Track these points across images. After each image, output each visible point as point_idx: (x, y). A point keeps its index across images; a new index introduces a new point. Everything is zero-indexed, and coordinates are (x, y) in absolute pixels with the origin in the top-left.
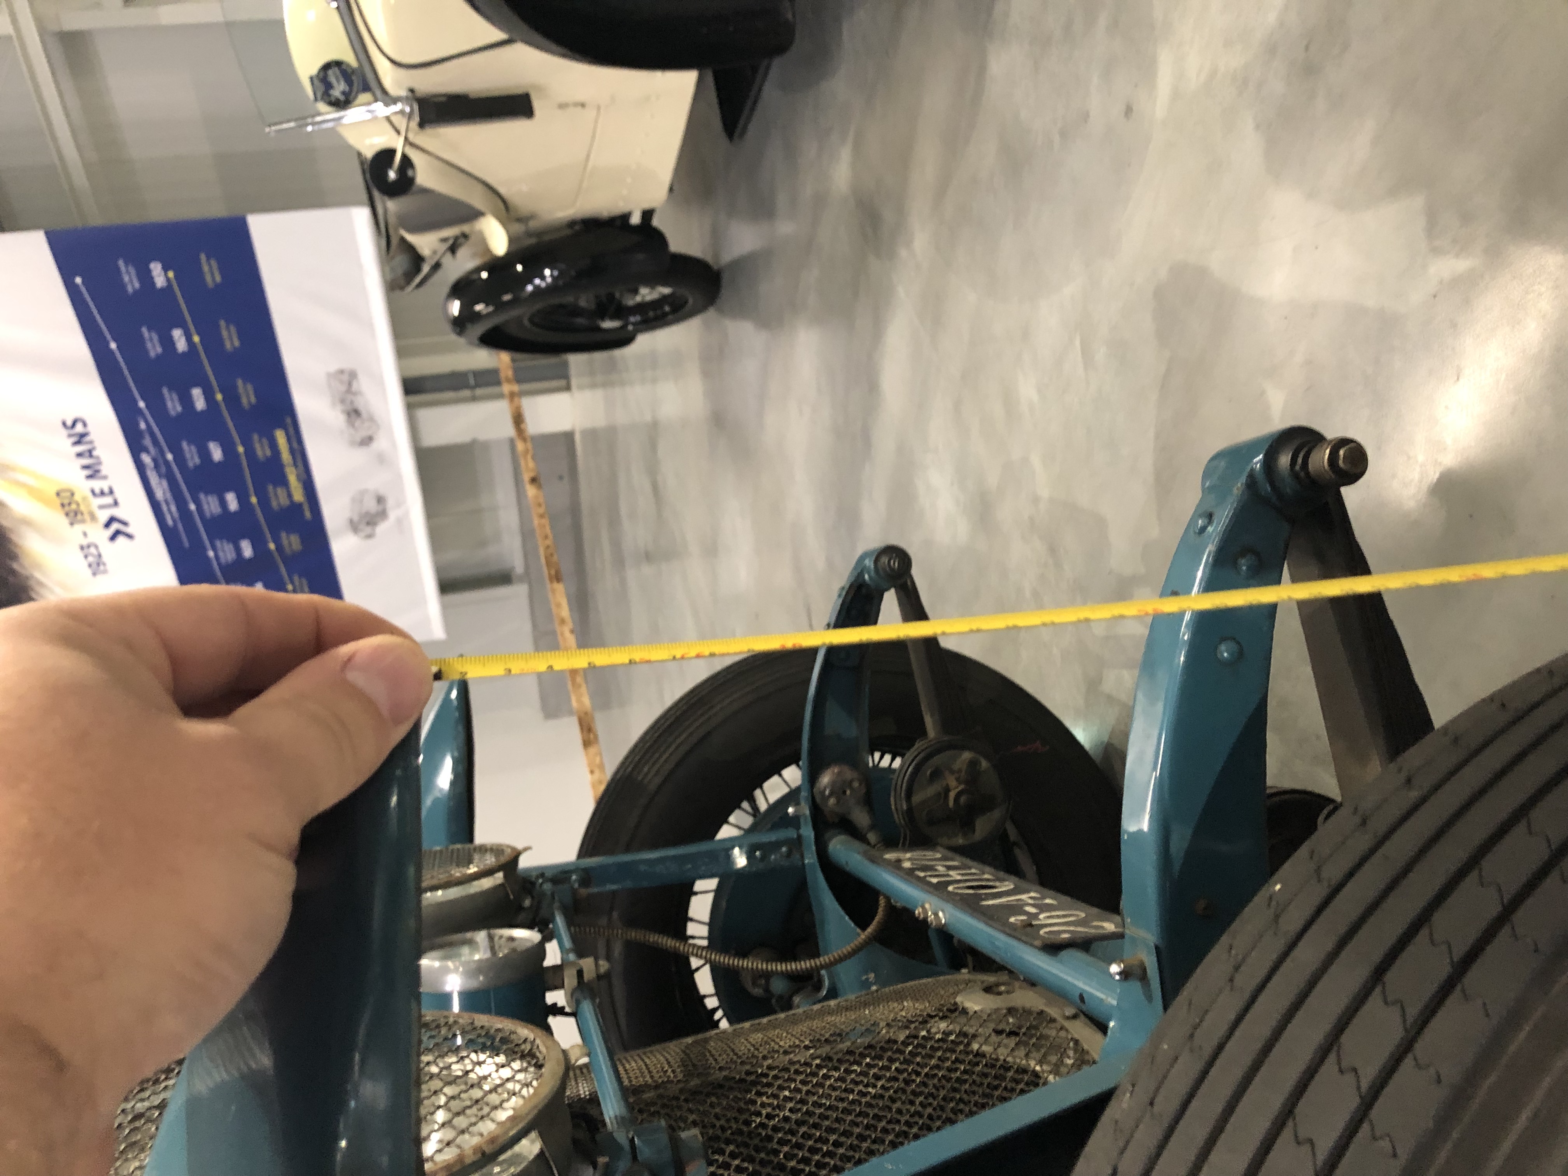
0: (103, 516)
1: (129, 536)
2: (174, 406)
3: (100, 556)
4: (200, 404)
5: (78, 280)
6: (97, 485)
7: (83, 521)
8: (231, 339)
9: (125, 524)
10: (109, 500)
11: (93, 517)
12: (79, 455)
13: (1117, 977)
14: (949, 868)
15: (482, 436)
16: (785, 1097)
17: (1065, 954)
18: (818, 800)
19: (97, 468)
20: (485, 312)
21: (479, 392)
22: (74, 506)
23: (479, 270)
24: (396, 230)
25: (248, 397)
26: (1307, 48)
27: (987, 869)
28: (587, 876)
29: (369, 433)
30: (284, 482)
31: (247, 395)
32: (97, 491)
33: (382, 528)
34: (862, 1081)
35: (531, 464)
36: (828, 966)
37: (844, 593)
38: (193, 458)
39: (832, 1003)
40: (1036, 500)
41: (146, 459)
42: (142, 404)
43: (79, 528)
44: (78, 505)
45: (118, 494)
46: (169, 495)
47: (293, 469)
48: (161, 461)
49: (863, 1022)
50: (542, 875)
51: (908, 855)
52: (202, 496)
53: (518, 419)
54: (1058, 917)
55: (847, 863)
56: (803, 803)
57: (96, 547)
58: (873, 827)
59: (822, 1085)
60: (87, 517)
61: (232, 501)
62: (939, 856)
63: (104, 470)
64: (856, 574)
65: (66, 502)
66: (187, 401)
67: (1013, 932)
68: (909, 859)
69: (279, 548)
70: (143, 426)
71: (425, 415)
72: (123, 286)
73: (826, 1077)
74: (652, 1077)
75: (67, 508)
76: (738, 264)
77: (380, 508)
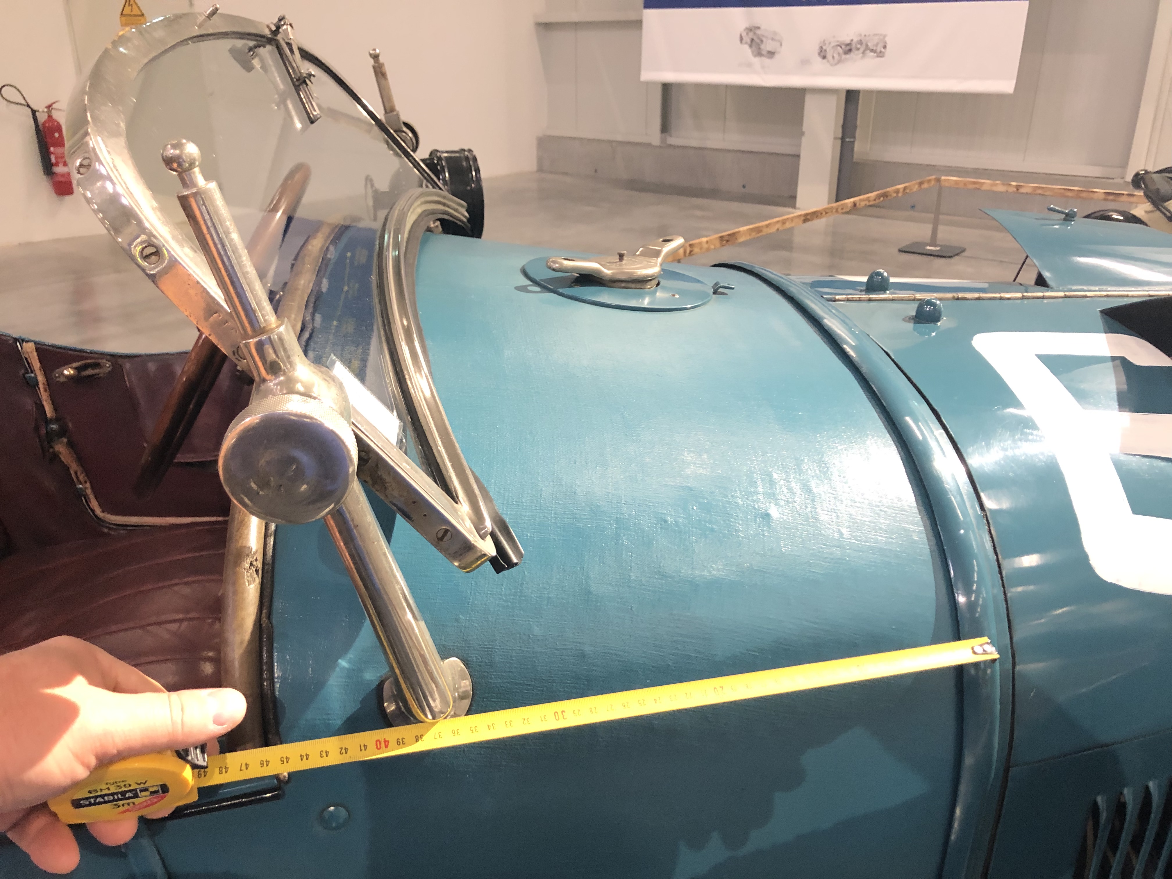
77: (764, 52)
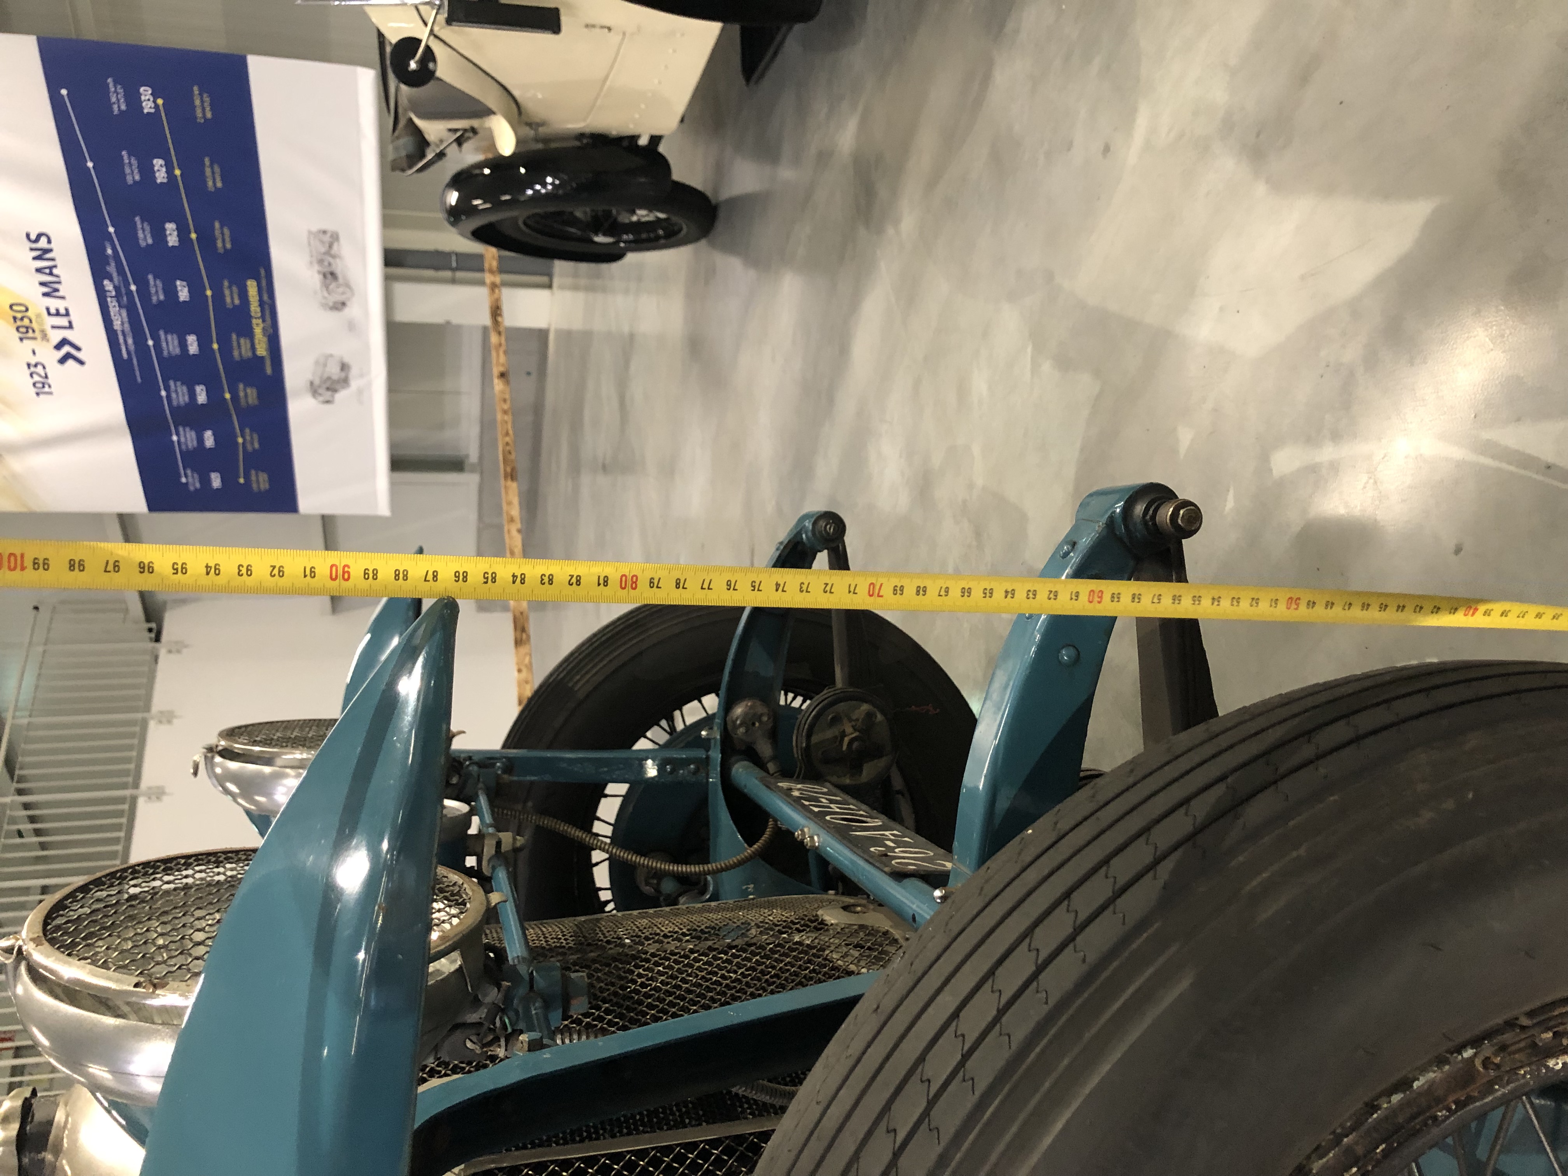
0: (56, 336)
1: (81, 363)
2: (145, 237)
3: (46, 377)
4: (173, 240)
5: (64, 92)
6: (54, 304)
7: (34, 338)
8: (213, 180)
9: (78, 349)
10: (64, 322)
11: (45, 336)
12: (39, 270)
13: (939, 901)
14: (831, 801)
15: (455, 320)
16: (659, 970)
17: (907, 882)
18: (729, 727)
19: (56, 286)
20: (481, 207)
21: (459, 274)
22: (26, 322)
23: (481, 165)
24: (406, 110)
25: (224, 241)
26: (1258, 135)
27: (864, 807)
28: (510, 765)
29: (341, 298)
30: (249, 333)
31: (223, 239)
32: (53, 311)
33: (341, 396)
34: (726, 967)
35: (502, 359)
36: (714, 873)
37: (782, 547)
38: (158, 294)
39: (713, 904)
40: (971, 486)
41: (108, 285)
42: (111, 230)
43: (28, 344)
44: (31, 321)
45: (73, 317)
46: (127, 326)
47: (260, 321)
48: (123, 290)
49: (735, 921)
50: (470, 758)
51: (799, 786)
52: (162, 333)
53: (496, 311)
54: (911, 852)
55: (745, 786)
56: (715, 728)
57: (44, 368)
58: (774, 758)
59: (692, 966)
60: (38, 334)
61: (193, 345)
62: (825, 790)
63: (63, 290)
64: (795, 532)
65: (19, 315)
66: (159, 235)
67: (870, 859)
68: (799, 789)
69: (235, 397)
70: (109, 251)
71: (401, 288)
72: (110, 105)
73: (696, 960)
74: (546, 941)
75: (19, 323)
76: (734, 202)
77: (343, 375)
